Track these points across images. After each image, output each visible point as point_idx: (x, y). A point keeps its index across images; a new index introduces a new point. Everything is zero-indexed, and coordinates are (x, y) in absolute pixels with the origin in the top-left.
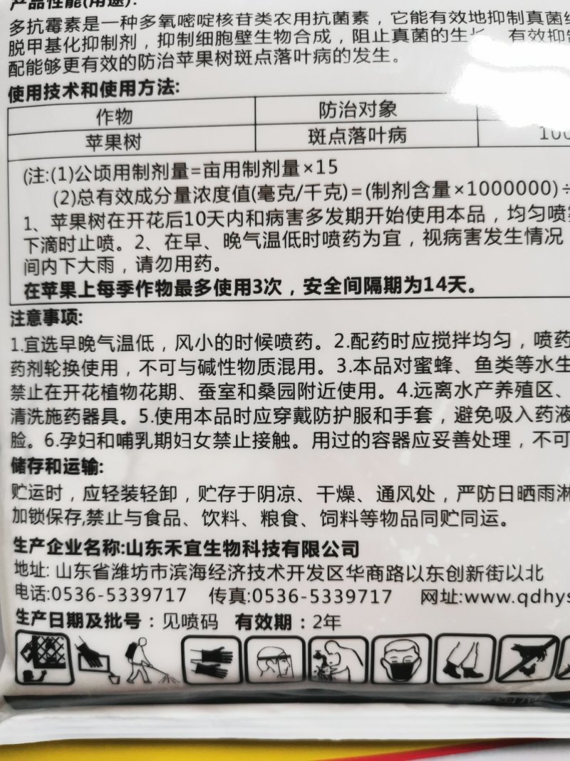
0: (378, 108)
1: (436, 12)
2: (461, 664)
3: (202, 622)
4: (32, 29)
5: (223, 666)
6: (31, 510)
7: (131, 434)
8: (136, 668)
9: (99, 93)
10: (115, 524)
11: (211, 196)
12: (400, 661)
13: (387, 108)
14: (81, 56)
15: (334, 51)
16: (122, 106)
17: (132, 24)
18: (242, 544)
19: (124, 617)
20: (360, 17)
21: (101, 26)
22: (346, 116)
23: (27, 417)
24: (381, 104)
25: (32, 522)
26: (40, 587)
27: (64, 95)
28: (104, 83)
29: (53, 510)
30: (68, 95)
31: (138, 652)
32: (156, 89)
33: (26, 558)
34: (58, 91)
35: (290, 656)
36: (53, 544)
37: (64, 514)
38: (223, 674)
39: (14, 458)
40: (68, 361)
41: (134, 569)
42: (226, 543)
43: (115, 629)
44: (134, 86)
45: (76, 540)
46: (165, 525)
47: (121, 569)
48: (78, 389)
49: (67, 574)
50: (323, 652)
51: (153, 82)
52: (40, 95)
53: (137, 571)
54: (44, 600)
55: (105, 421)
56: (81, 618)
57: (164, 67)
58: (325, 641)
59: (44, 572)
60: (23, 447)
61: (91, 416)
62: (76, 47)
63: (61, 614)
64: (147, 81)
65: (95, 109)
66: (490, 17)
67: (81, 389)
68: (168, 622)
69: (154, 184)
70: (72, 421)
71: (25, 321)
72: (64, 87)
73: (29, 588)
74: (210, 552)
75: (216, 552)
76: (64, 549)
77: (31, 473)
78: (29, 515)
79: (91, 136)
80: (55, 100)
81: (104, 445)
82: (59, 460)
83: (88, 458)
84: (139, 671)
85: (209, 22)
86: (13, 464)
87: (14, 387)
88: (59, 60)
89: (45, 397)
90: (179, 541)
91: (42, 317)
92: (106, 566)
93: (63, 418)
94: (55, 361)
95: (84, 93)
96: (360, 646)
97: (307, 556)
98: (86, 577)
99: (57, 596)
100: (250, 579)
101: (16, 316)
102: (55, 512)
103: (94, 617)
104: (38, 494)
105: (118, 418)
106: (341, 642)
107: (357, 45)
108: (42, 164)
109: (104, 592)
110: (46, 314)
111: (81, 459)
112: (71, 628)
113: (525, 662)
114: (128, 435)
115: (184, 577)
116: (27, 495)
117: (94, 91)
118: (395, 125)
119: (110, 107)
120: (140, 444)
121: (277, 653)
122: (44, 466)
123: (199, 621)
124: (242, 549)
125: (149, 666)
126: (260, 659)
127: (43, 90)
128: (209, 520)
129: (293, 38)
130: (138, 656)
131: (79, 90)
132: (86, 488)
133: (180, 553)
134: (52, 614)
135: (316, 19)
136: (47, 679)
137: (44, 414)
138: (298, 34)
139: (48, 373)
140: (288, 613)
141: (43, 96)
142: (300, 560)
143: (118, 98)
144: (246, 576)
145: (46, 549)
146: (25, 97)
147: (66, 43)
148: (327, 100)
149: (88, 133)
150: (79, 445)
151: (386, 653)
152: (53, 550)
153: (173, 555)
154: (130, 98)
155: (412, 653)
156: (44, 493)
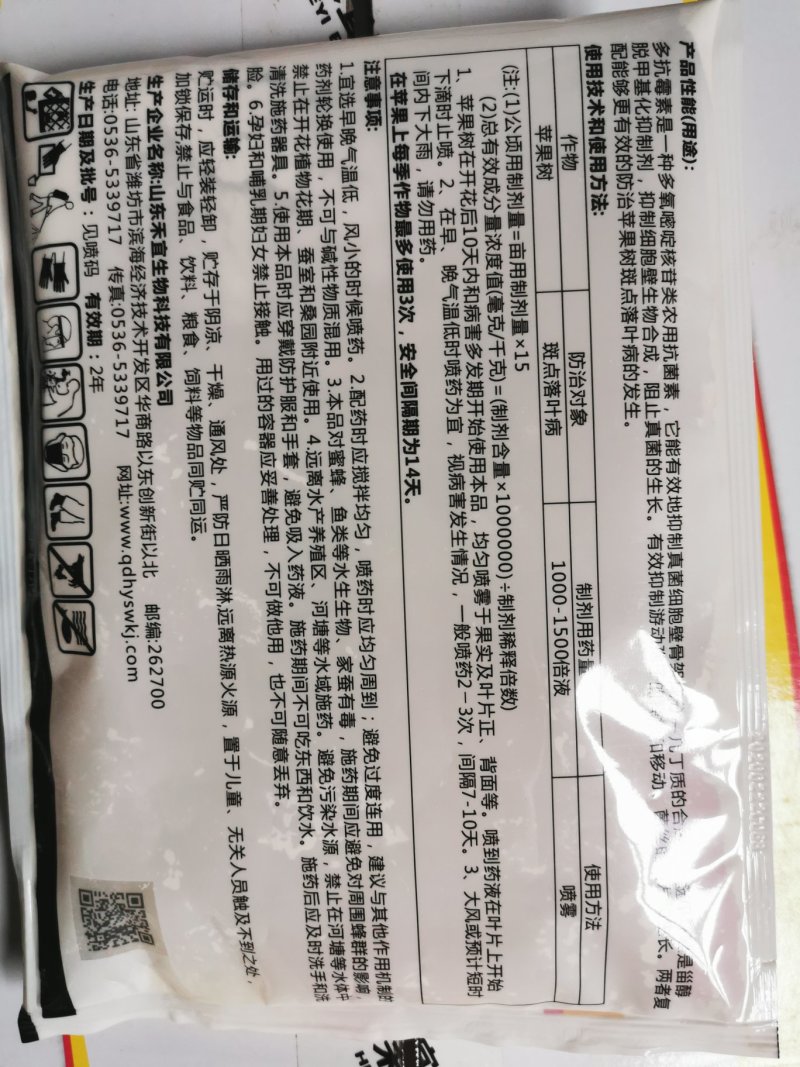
0: (579, 408)
1: (679, 465)
2: (64, 510)
3: (91, 262)
4: (660, 65)
5: (51, 284)
6: (189, 91)
7: (264, 184)
8: (44, 201)
9: (593, 136)
10: (179, 173)
11: (492, 251)
12: (65, 451)
13: (579, 416)
14: (632, 116)
15: (635, 365)
16: (580, 160)
17: (664, 166)
18: (165, 295)
19: (92, 186)
20: (673, 391)
21: (661, 135)
22: (571, 378)
23: (277, 82)
24: (583, 411)
25: (177, 92)
26: (116, 103)
27: (591, 101)
28: (604, 140)
29: (190, 113)
30: (591, 105)
31: (60, 202)
32: (598, 192)
33: (143, 89)
34: (596, 95)
35: (63, 346)
36: (157, 114)
37: (186, 123)
38: (44, 285)
39: (238, 71)
40: (331, 119)
41: (138, 193)
42: (165, 280)
43: (80, 178)
44: (601, 170)
45: (162, 136)
46: (180, 221)
47: (137, 181)
48: (305, 130)
49: (129, 129)
50: (68, 378)
51: (604, 190)
52: (592, 76)
53: (135, 196)
54: (104, 107)
55: (275, 159)
56: (89, 145)
57: (619, 199)
58: (79, 379)
59: (131, 107)
60: (249, 79)
61: (279, 144)
62: (641, 110)
63: (92, 125)
64: (605, 183)
65: (577, 133)
66: (674, 517)
67: (304, 134)
68: (89, 229)
69: (503, 195)
70: (274, 127)
71: (369, 75)
72: (599, 101)
73: (114, 93)
74: (156, 265)
75: (156, 272)
76: (153, 125)
77: (224, 89)
78: (184, 88)
79: (550, 130)
80: (586, 92)
81: (252, 158)
82: (237, 116)
83: (240, 144)
84: (42, 204)
85: (667, 242)
86: (232, 70)
87: (306, 68)
88: (627, 94)
89: (296, 99)
90: (165, 235)
91: (373, 91)
92: (139, 167)
93: (277, 117)
94: (331, 107)
95: (594, 121)
96: (76, 412)
97: (157, 357)
98: (128, 147)
99: (108, 120)
100: (133, 305)
101: (374, 66)
102: (188, 115)
103: (90, 157)
104: (205, 97)
105: (279, 171)
106: (79, 395)
107: (642, 387)
108: (522, 82)
109: (114, 166)
110: (376, 95)
111: (238, 136)
112: (79, 136)
113: (68, 568)
114: (263, 182)
115: (131, 242)
116: (203, 87)
117: (595, 130)
118: (563, 424)
119: (579, 147)
120: (255, 194)
121: (66, 333)
122: (231, 102)
123: (92, 259)
124: (161, 296)
125: (48, 213)
126: (59, 318)
127: (596, 80)
128: (186, 263)
129: (649, 325)
130: (55, 202)
131: (596, 115)
132: (211, 143)
133: (154, 237)
134: (91, 116)
135: (670, 347)
136: (29, 115)
137: (281, 98)
138: (653, 329)
139: (320, 101)
140: (104, 342)
141: (591, 80)
142: (153, 350)
143: (588, 155)
144: (135, 301)
145: (152, 108)
146: (590, 61)
147: (644, 100)
148: (587, 359)
149: (553, 128)
150: (252, 134)
151: (71, 437)
152: (152, 114)
153: (152, 231)
154: (588, 167)
155: (72, 461)
156: (205, 103)
